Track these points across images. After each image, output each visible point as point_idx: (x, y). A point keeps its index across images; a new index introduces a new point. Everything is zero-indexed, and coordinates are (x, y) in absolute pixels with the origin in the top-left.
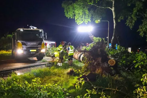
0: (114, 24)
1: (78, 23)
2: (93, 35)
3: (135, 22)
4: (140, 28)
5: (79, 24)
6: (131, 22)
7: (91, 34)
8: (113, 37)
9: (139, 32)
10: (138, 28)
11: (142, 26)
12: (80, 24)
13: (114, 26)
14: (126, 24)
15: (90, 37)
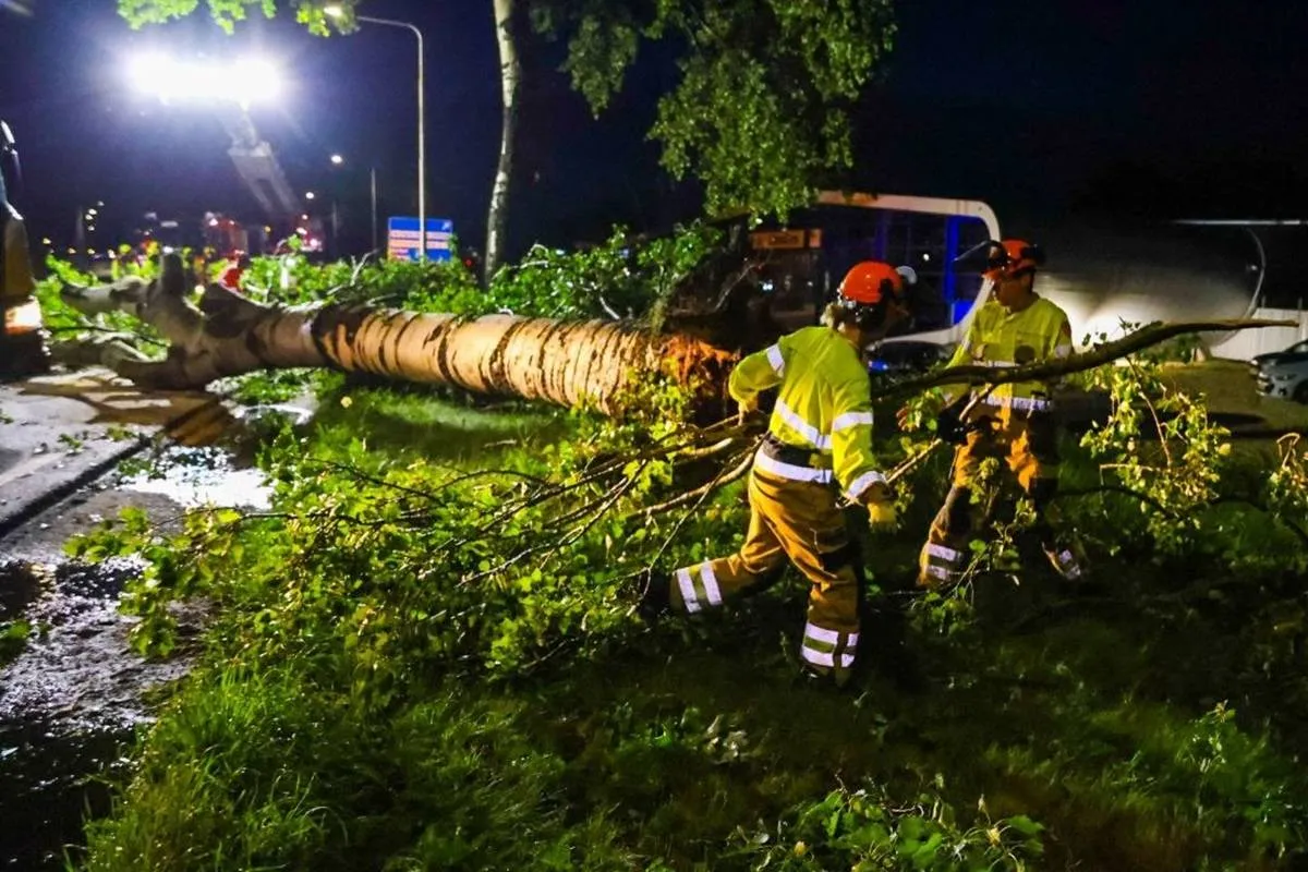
0: (507, 72)
1: (136, 11)
2: (264, 136)
3: (625, 70)
4: (664, 114)
5: (135, 24)
6: (603, 64)
7: (252, 131)
8: (501, 177)
9: (658, 146)
10: (654, 116)
11: (680, 103)
12: (146, 25)
13: (507, 85)
14: (562, 69)
15: (232, 152)
